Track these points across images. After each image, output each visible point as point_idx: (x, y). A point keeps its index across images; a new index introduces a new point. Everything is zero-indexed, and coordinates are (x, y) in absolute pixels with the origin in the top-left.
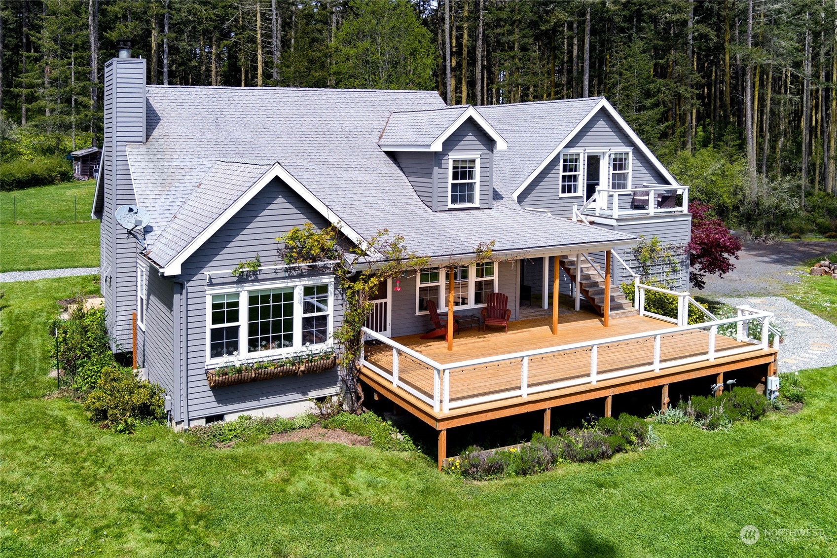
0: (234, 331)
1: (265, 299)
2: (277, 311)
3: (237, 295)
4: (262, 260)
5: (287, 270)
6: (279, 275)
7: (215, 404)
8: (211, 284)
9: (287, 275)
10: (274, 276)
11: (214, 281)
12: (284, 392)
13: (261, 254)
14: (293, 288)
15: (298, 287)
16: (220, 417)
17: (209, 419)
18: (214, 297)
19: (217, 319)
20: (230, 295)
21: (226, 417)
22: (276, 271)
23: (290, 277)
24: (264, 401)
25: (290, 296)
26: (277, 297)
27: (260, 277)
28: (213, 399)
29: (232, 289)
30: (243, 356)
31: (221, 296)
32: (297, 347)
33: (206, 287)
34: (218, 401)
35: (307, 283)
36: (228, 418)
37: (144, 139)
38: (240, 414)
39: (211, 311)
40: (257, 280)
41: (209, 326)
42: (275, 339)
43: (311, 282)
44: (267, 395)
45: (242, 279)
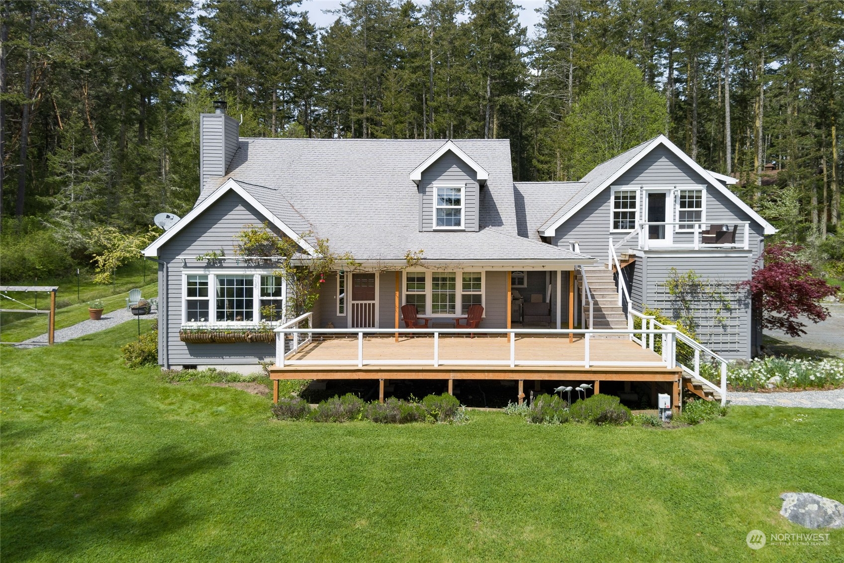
0: (205, 304)
1: (230, 282)
2: (240, 293)
3: (206, 277)
4: (226, 252)
5: (246, 261)
6: (240, 265)
7: (189, 356)
8: (185, 266)
9: (246, 265)
10: (236, 265)
11: (188, 265)
12: (244, 355)
13: (225, 248)
14: (252, 276)
15: (257, 275)
16: (194, 367)
17: (186, 367)
18: (189, 277)
19: (191, 292)
20: (201, 277)
21: (198, 367)
22: (237, 261)
23: (248, 267)
24: (227, 360)
25: (250, 282)
26: (240, 282)
27: (224, 265)
28: (187, 352)
29: (201, 272)
30: (212, 323)
31: (194, 276)
32: (256, 322)
33: (182, 269)
34: (191, 354)
35: (262, 273)
36: (200, 369)
37: (223, 173)
38: (209, 366)
39: (186, 287)
40: (221, 267)
41: (185, 297)
42: (238, 313)
43: (265, 273)
44: (230, 355)
45: (211, 265)
